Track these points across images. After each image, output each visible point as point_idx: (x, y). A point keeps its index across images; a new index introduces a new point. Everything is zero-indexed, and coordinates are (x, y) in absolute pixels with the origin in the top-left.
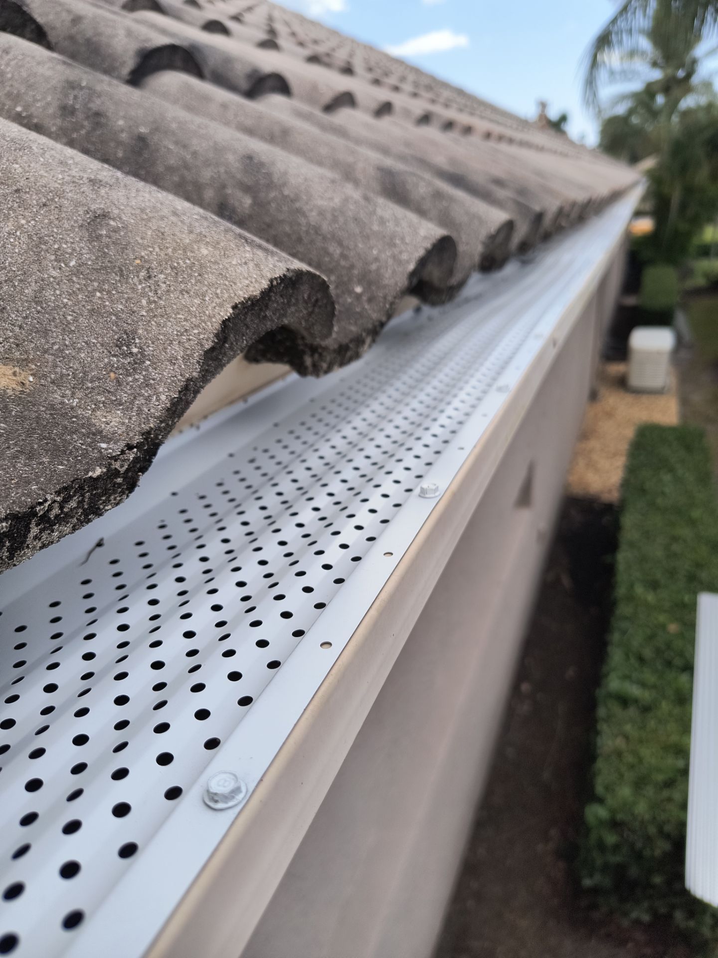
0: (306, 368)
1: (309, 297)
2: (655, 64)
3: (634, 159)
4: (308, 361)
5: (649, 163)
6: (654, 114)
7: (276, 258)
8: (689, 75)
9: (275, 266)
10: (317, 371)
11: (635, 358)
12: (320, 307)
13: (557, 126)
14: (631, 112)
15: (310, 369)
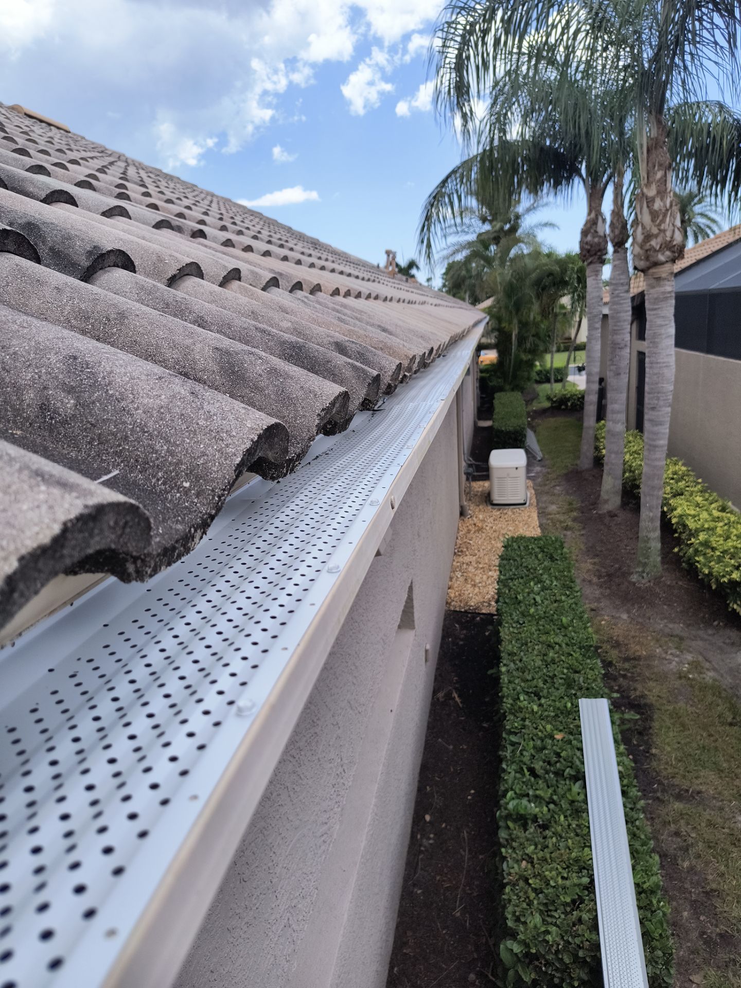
0: (129, 575)
1: (116, 523)
2: (484, 220)
3: (475, 301)
4: (131, 568)
5: (488, 303)
6: (489, 261)
7: (74, 494)
8: (514, 229)
9: (71, 505)
10: (140, 576)
11: (495, 474)
12: (131, 527)
13: (406, 271)
14: (468, 260)
15: (134, 575)
